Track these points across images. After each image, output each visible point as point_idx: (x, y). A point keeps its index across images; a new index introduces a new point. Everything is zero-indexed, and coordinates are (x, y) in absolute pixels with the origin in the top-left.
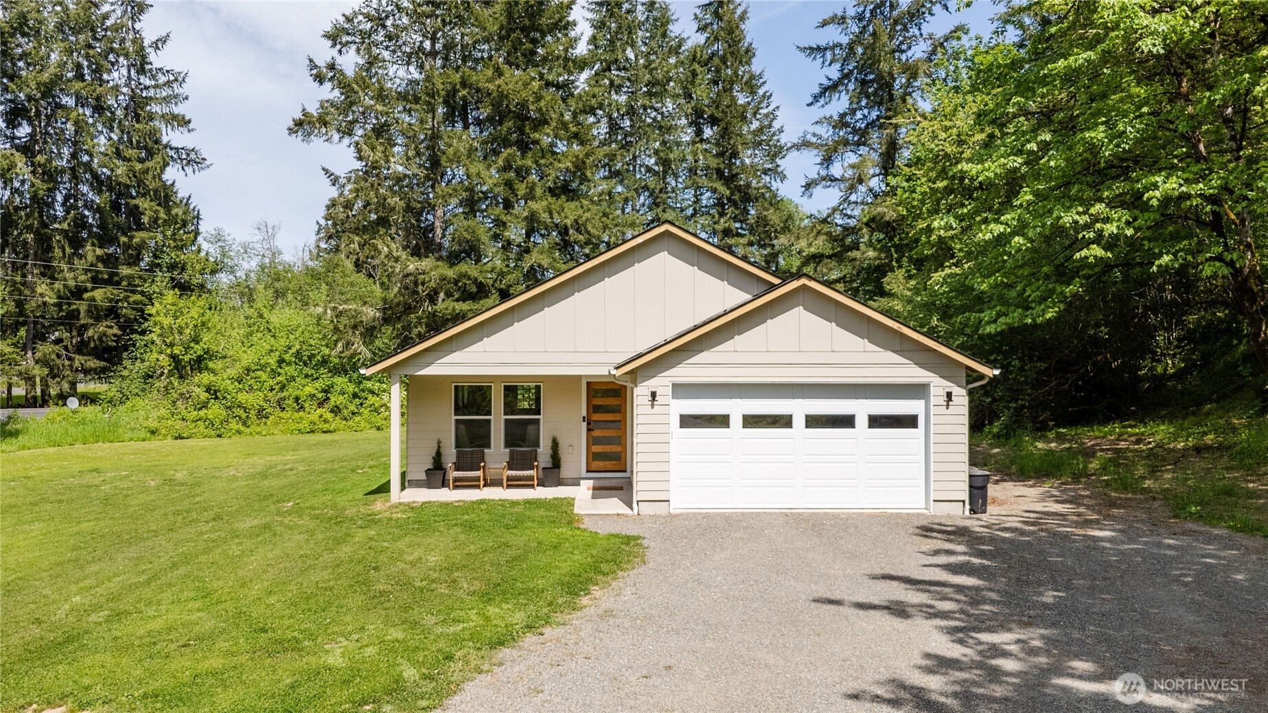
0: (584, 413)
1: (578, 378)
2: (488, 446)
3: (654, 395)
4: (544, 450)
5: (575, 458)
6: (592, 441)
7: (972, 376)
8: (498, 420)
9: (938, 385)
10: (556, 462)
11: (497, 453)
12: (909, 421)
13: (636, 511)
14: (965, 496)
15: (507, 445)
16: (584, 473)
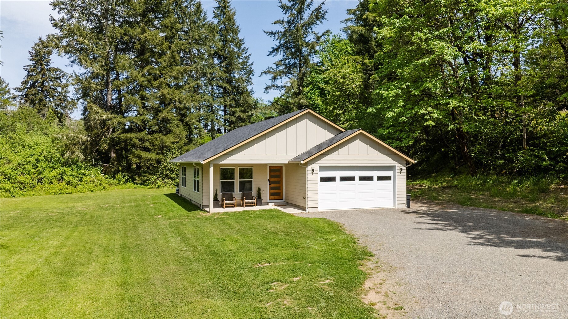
0: (268, 178)
1: (266, 165)
2: (234, 192)
3: (313, 170)
4: (254, 193)
5: (266, 195)
6: (271, 189)
7: (408, 163)
8: (237, 181)
9: (398, 166)
10: (259, 197)
11: (237, 193)
12: (388, 178)
13: (307, 211)
14: (405, 202)
15: (240, 191)
16: (268, 201)
